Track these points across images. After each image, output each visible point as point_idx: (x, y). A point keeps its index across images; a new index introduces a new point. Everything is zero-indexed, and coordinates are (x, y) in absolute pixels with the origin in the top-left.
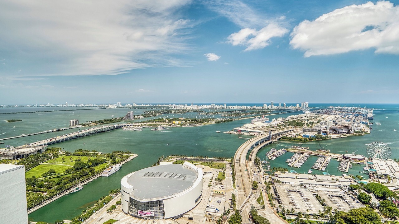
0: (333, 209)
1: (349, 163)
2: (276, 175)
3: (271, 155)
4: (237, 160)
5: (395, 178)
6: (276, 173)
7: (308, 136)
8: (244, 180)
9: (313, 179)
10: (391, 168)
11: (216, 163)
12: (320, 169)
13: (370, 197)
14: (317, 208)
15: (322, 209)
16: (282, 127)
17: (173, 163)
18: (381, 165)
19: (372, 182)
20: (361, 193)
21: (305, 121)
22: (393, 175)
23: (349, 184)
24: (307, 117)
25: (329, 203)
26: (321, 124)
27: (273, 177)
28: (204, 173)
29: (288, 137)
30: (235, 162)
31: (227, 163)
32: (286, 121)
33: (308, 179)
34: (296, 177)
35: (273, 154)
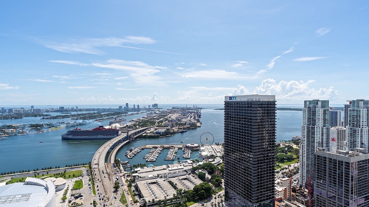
0: (183, 190)
1: (190, 150)
2: (136, 172)
3: (129, 154)
4: (95, 164)
5: (217, 156)
6: (136, 170)
7: (160, 133)
8: (105, 184)
9: (166, 169)
10: (214, 149)
11: (70, 172)
12: (171, 159)
13: (205, 174)
14: (172, 193)
15: (175, 192)
16: (137, 127)
17: (7, 184)
18: (209, 149)
19: (205, 162)
20: (200, 172)
21: (156, 120)
22: (216, 154)
23: (191, 167)
24: (157, 116)
25: (180, 186)
26: (169, 121)
27: (134, 175)
28: (56, 187)
29: (143, 135)
30: (93, 166)
31: (84, 170)
32: (141, 121)
33: (163, 170)
34: (153, 170)
35: (132, 152)
